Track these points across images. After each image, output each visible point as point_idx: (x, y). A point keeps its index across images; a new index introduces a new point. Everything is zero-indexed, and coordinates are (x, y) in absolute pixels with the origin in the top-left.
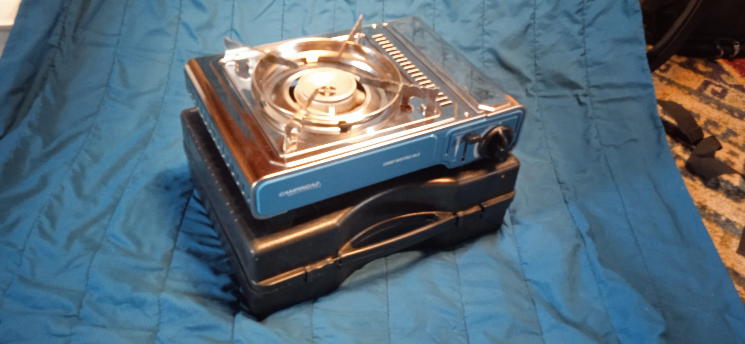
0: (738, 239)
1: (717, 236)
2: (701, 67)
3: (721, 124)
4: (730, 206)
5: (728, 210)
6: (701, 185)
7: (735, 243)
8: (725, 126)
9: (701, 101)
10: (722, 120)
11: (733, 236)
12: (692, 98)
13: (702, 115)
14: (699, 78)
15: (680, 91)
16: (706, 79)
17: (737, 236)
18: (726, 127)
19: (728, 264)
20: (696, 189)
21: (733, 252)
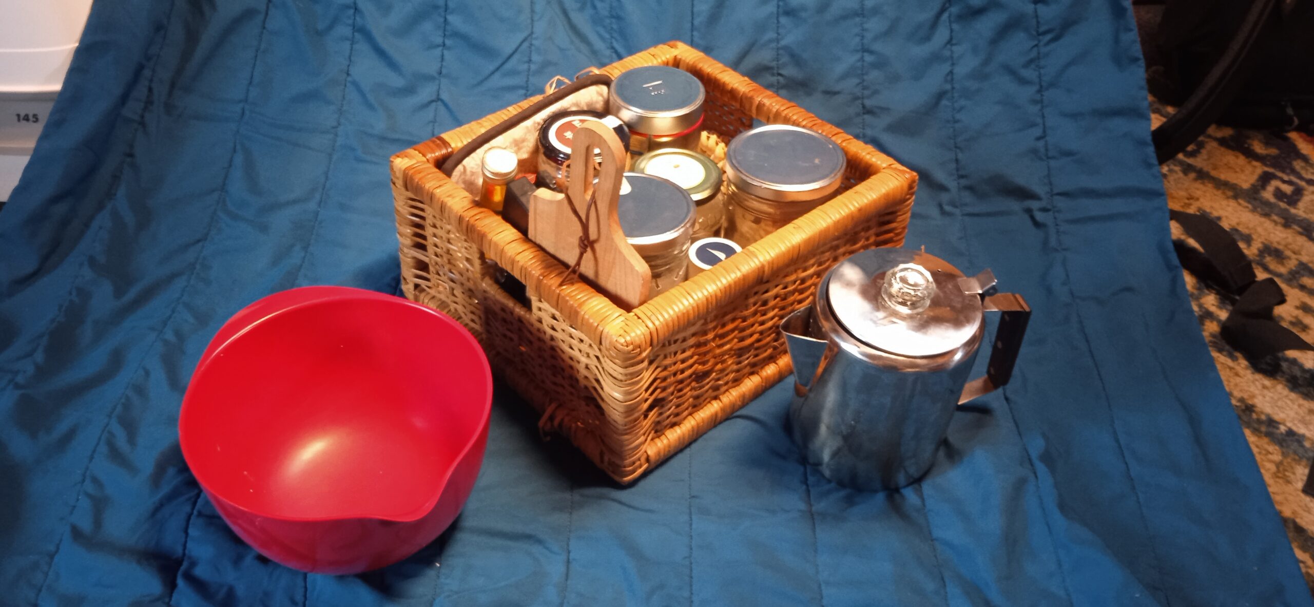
0: (1305, 467)
1: (1271, 461)
2: (1258, 148)
3: (1288, 253)
4: (1296, 407)
5: (1292, 414)
6: (1246, 368)
7: (1301, 473)
8: (1294, 256)
9: (1254, 210)
10: (1290, 247)
11: (1298, 462)
12: (1240, 204)
13: (1254, 237)
14: (1255, 167)
15: (1219, 193)
16: (1267, 169)
17: (1304, 462)
18: (1297, 259)
19: (1287, 512)
20: (1237, 374)
21: (1296, 490)
